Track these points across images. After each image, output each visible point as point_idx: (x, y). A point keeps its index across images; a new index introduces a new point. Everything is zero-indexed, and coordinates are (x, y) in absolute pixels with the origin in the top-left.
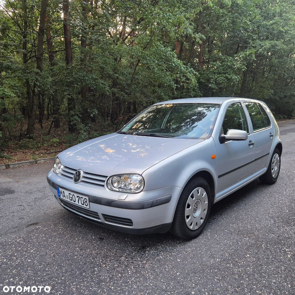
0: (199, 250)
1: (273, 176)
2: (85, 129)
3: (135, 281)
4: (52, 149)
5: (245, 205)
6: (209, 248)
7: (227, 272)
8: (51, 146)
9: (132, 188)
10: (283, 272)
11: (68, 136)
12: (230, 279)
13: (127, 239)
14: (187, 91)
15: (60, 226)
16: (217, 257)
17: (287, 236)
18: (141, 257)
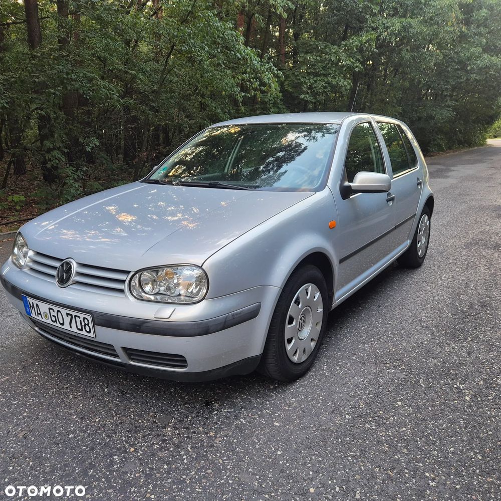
0: (313, 400)
1: (420, 254)
2: (76, 176)
3: (197, 477)
4: (13, 216)
5: (379, 307)
6: (329, 395)
7: (368, 440)
8: (10, 209)
9: (182, 292)
10: (463, 430)
11: (41, 189)
12: (374, 453)
13: (175, 389)
14: (262, 106)
15: (36, 371)
16: (345, 411)
17: (457, 361)
18: (205, 424)
